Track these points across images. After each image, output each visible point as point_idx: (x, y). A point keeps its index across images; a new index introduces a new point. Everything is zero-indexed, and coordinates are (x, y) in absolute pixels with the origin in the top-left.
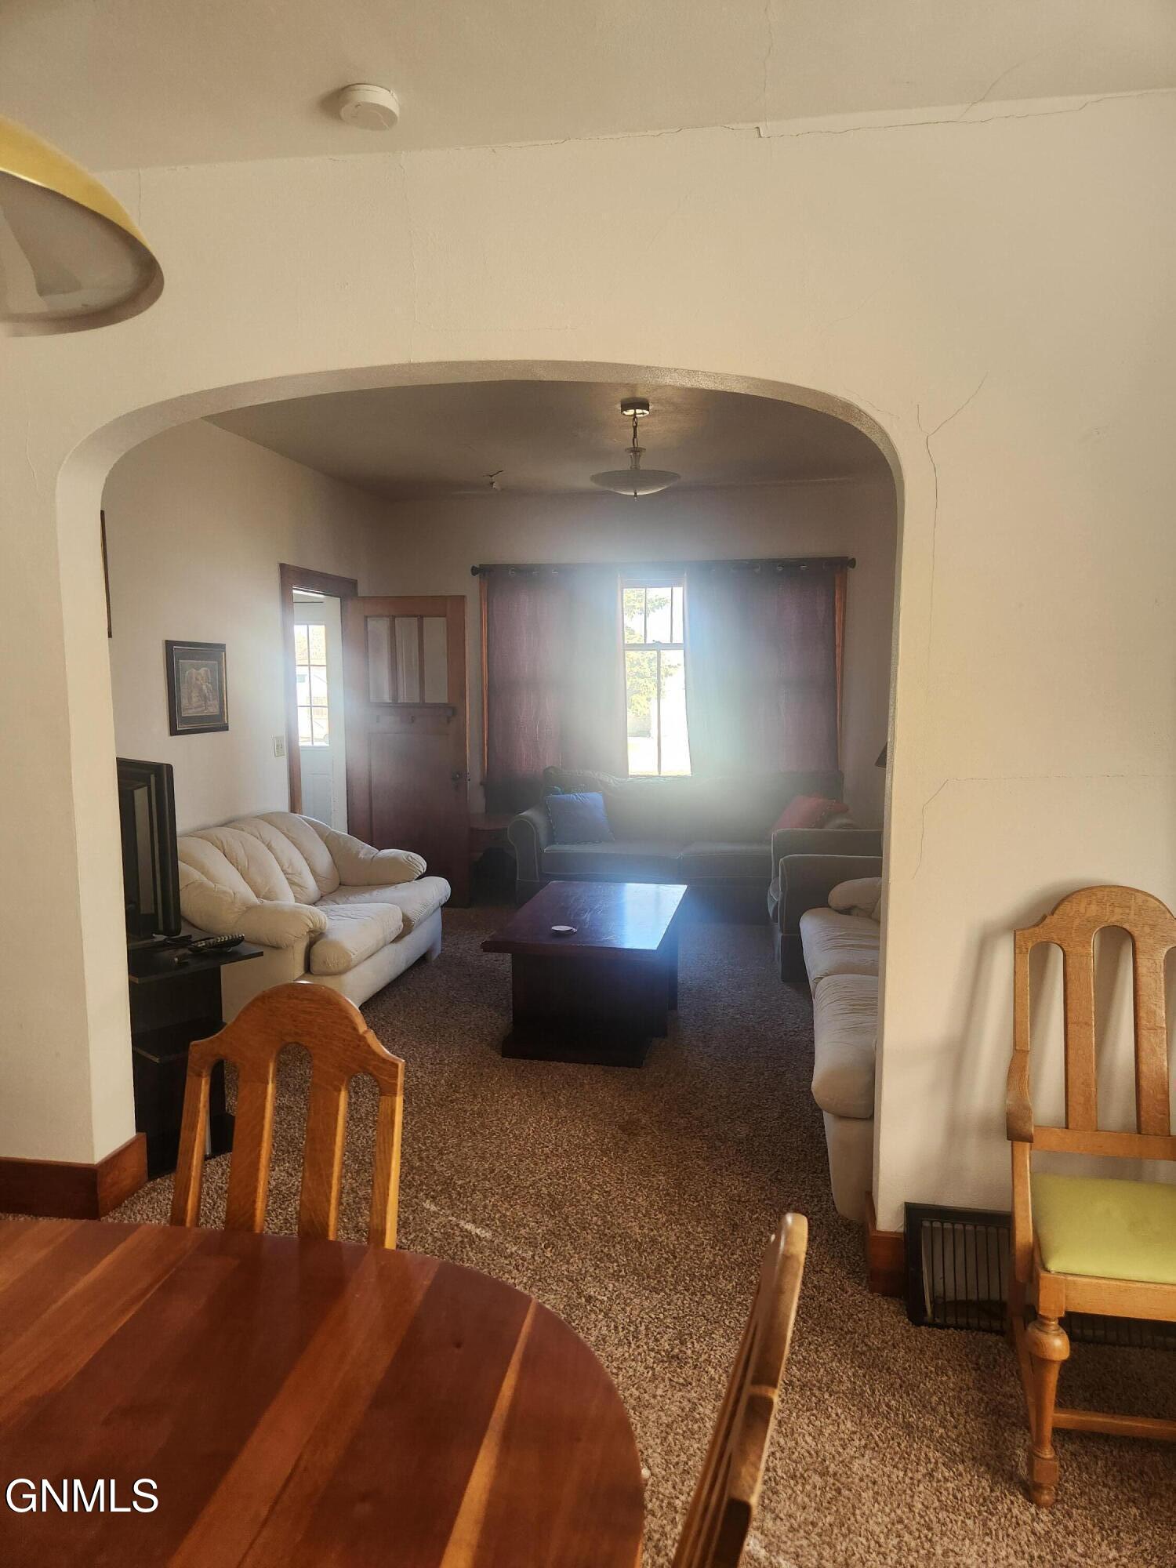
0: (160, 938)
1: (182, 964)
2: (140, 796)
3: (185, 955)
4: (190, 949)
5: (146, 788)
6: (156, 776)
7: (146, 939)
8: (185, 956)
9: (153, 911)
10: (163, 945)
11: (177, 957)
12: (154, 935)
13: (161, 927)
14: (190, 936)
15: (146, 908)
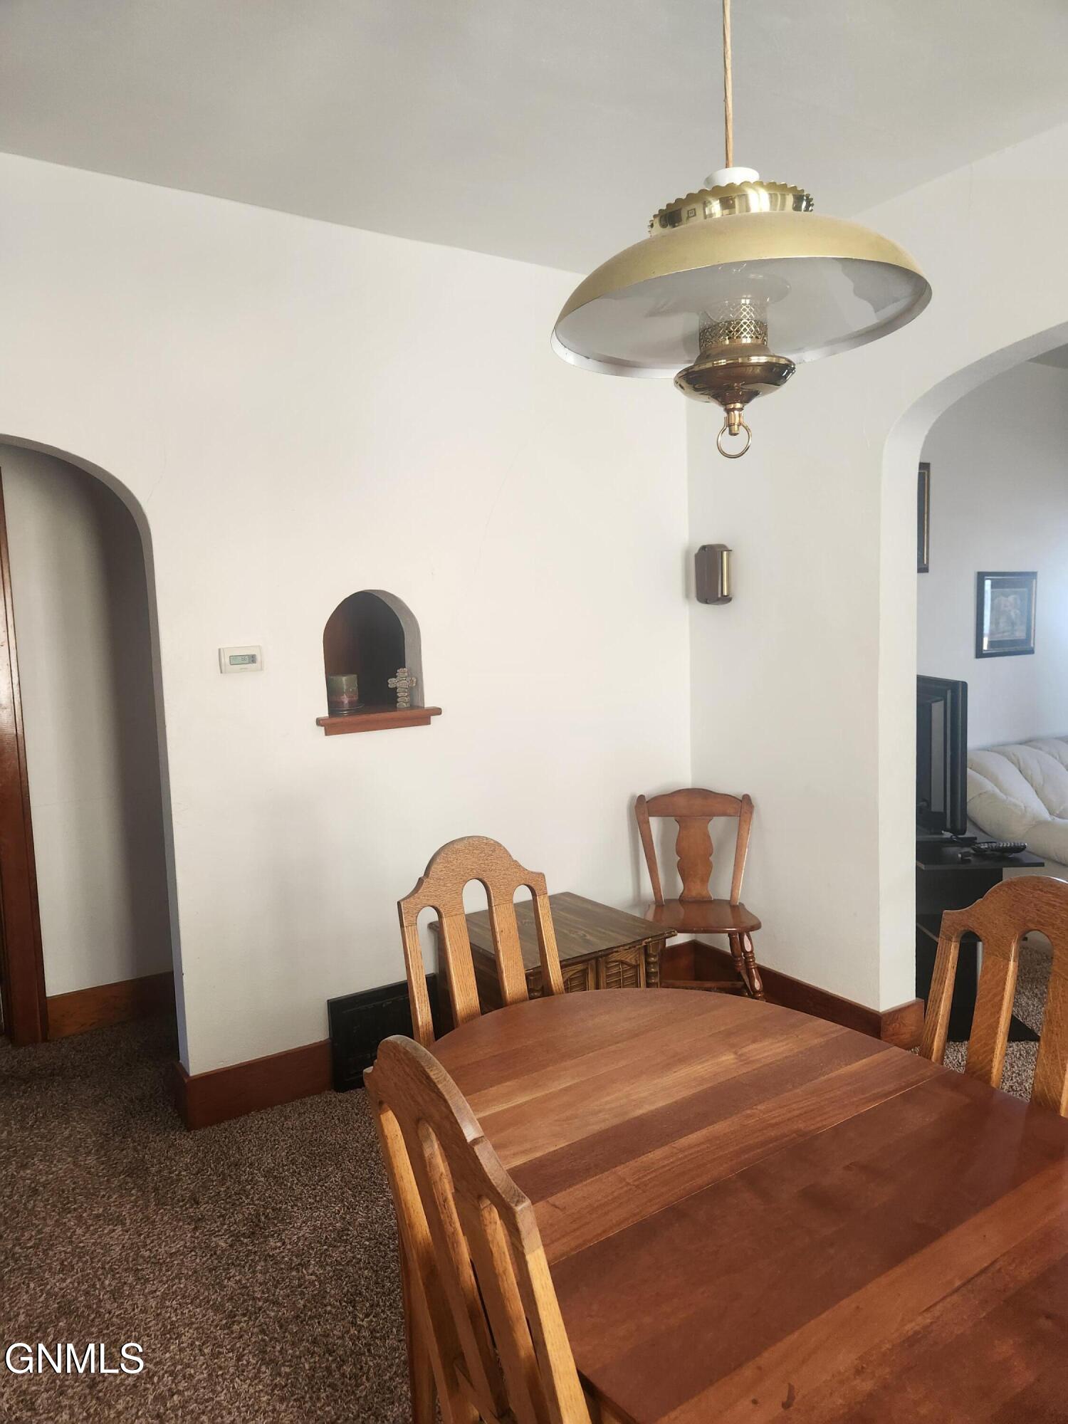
0: (947, 835)
1: (964, 861)
2: (937, 709)
3: (968, 852)
4: (974, 849)
5: (943, 702)
6: (952, 692)
7: (935, 833)
8: (968, 854)
9: (942, 811)
10: (950, 842)
11: (960, 853)
12: (943, 832)
13: (948, 825)
14: (976, 838)
15: (937, 806)
